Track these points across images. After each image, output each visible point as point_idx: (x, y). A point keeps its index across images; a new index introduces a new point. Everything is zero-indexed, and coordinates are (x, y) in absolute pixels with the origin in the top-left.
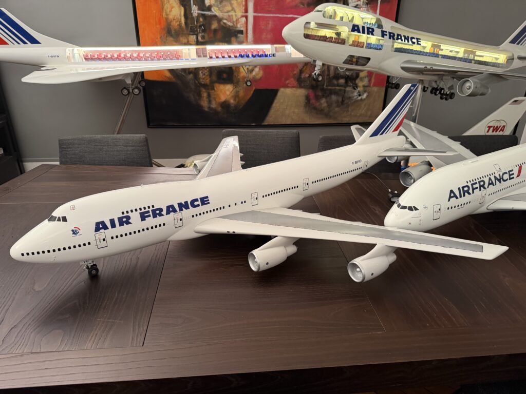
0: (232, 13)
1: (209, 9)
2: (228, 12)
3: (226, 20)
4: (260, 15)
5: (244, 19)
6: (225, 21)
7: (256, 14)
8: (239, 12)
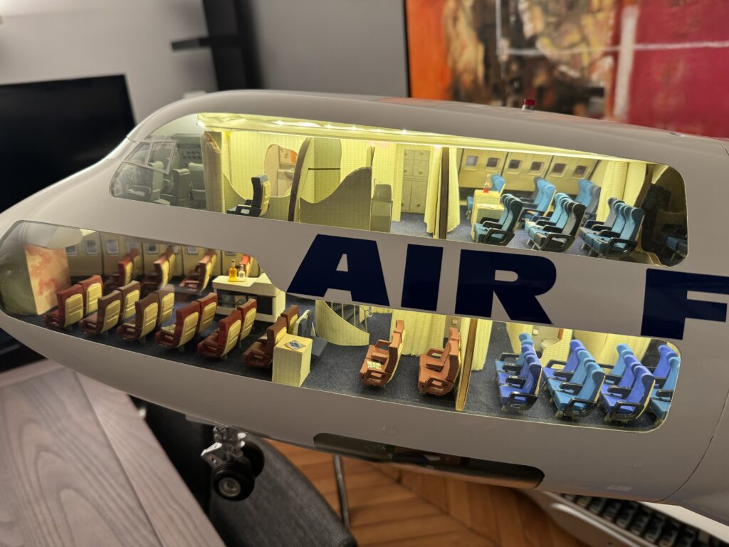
0: (582, 49)
1: (531, 43)
2: (572, 46)
3: (567, 64)
4: (653, 47)
5: (608, 61)
6: (563, 68)
7: (641, 47)
8: (599, 46)
